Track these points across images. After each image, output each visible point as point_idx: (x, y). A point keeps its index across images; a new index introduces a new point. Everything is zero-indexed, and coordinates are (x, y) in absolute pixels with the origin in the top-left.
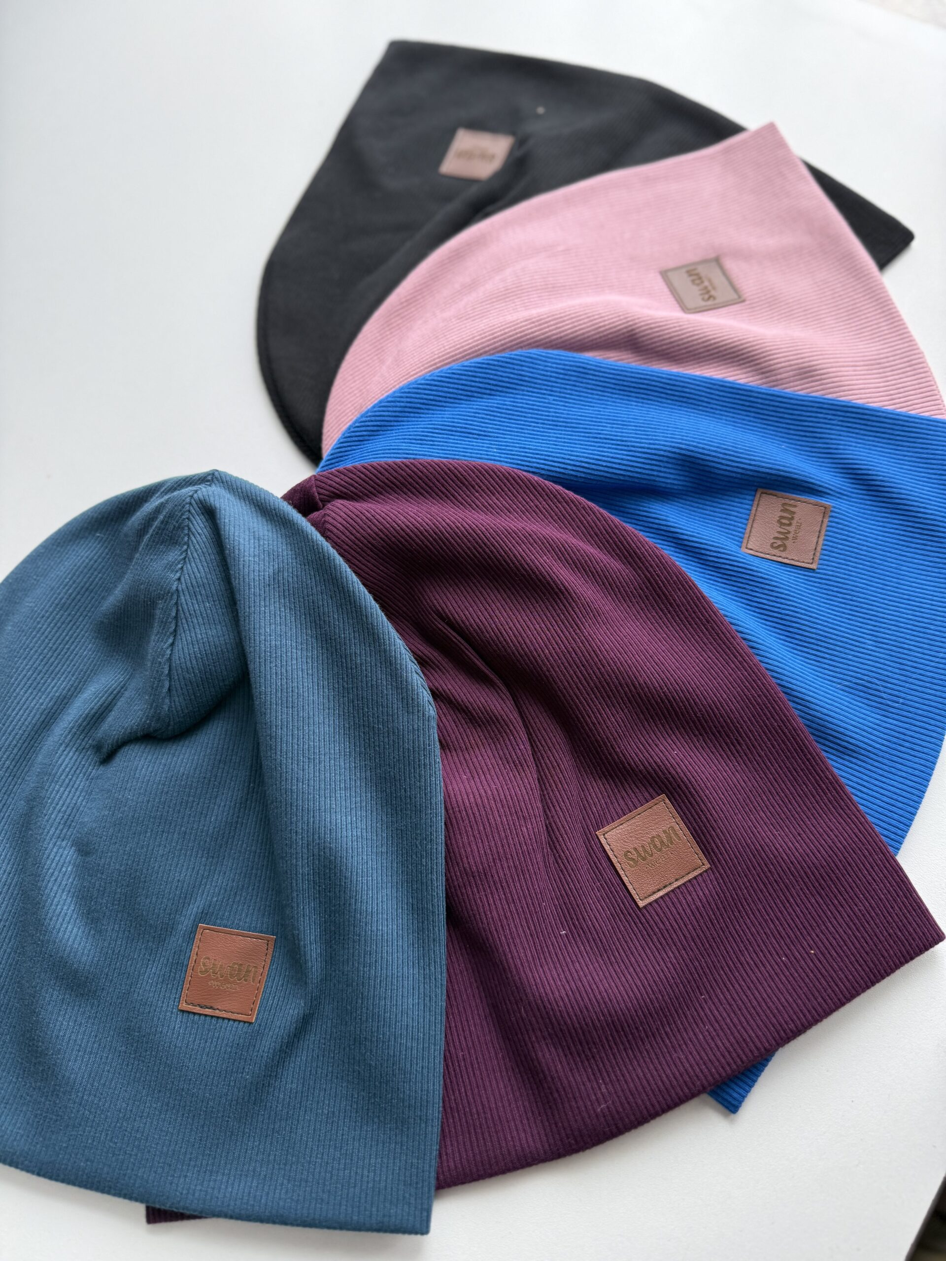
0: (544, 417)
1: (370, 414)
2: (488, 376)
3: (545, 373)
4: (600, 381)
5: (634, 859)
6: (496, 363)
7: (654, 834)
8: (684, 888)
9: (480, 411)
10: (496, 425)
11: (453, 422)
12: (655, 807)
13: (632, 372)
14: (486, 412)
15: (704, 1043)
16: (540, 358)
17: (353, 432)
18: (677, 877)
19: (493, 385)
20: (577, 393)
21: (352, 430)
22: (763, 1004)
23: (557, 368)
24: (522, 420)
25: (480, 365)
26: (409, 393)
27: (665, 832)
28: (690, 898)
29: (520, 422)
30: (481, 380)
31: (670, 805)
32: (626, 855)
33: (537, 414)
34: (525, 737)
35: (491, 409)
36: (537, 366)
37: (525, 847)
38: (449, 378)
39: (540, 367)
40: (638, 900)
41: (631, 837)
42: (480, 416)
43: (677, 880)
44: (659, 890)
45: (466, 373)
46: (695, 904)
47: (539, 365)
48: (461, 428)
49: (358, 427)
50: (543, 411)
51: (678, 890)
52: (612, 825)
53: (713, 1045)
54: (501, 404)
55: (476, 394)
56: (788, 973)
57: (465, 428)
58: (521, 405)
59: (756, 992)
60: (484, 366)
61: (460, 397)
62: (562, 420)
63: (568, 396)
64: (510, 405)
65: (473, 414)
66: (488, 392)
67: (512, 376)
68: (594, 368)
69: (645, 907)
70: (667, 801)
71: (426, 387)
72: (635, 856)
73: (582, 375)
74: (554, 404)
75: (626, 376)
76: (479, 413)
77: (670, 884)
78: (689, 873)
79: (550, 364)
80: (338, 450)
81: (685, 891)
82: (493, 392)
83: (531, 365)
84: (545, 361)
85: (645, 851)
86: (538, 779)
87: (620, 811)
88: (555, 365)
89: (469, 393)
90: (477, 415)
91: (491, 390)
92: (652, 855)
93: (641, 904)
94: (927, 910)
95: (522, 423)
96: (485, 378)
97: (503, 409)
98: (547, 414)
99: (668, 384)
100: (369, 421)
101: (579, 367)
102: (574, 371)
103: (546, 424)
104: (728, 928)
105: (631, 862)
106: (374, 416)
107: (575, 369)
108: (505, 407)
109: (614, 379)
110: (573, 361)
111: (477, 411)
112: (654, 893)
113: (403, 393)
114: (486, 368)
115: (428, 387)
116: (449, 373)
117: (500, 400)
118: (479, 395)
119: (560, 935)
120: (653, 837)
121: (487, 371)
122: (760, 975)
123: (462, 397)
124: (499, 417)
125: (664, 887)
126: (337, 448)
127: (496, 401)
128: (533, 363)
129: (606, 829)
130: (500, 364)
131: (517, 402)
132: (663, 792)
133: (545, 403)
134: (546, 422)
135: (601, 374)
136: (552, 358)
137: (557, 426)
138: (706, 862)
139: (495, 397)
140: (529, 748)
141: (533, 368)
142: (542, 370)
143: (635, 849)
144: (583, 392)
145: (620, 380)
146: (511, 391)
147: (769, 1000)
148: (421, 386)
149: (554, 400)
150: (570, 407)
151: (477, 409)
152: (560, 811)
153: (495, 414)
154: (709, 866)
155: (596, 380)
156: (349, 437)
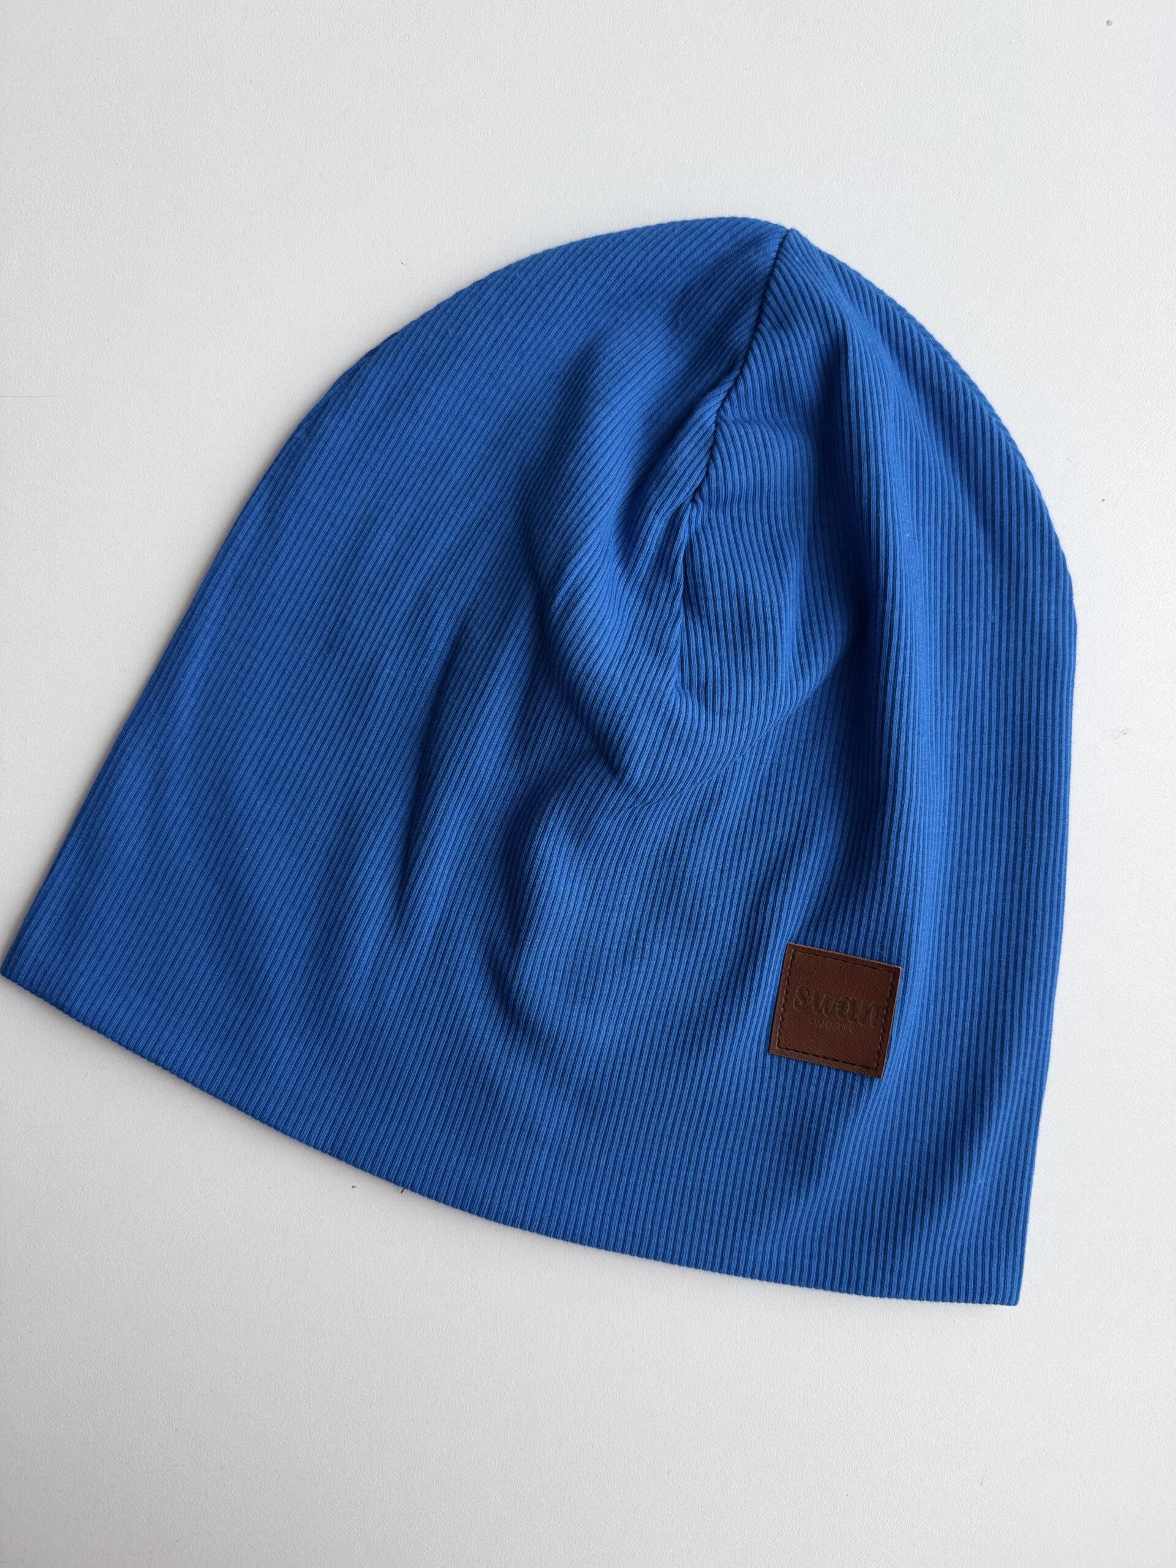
0: (960, 612)
1: (924, 339)
2: (1015, 513)
3: (1038, 602)
4: (1039, 693)
6: (1038, 521)
9: (954, 510)
10: (936, 537)
11: (930, 470)
13: (1060, 742)
14: (954, 519)
16: (1061, 591)
17: (895, 316)
19: (1002, 523)
20: (1011, 660)
21: (898, 314)
23: (1049, 620)
24: (949, 578)
25: (1029, 496)
26: (965, 394)
29: (945, 574)
30: (1006, 502)
33: (963, 601)
35: (961, 527)
36: (1046, 588)
38: (1000, 452)
39: (1046, 593)
42: (947, 511)
45: (1013, 477)
47: (1049, 591)
48: (924, 482)
49: (903, 322)
50: (971, 609)
54: (971, 542)
55: (981, 499)
57: (924, 490)
58: (975, 573)
60: (1030, 503)
61: (972, 475)
62: (959, 640)
63: (1004, 645)
64: (971, 557)
65: (947, 499)
66: (989, 517)
67: (1023, 551)
68: (1059, 679)
71: (979, 418)
73: (1043, 663)
74: (985, 625)
75: (1053, 732)
76: (950, 509)
79: (1053, 608)
80: (867, 293)
82: (989, 526)
83: (1046, 578)
84: (1057, 601)
88: (1053, 616)
89: (981, 489)
90: (947, 506)
91: (993, 521)
95: (945, 579)
96: (1010, 508)
97: (964, 545)
98: (967, 615)
99: (1051, 802)
100: (912, 339)
101: (1056, 656)
102: (1048, 649)
103: (948, 617)
106: (921, 345)
107: (1052, 649)
108: (968, 548)
109: (1046, 713)
110: (1064, 645)
111: (954, 506)
113: (963, 385)
114: (1026, 507)
115: (979, 422)
116: (1008, 451)
117: (978, 539)
118: (981, 505)
121: (1023, 510)
123: (972, 480)
124: (949, 541)
126: (870, 292)
127: (975, 532)
128: (1050, 580)
130: (1038, 528)
131: (979, 567)
133: (986, 610)
134: (952, 615)
135: (1050, 692)
136: (1064, 612)
137: (948, 633)
139: (982, 531)
141: (1042, 582)
142: (1042, 598)
144: (1015, 668)
145: (1045, 724)
146: (998, 554)
148: (978, 410)
149: (993, 624)
150: (984, 650)
151: (957, 504)
153: (953, 534)
155: (1039, 686)
156: (887, 310)
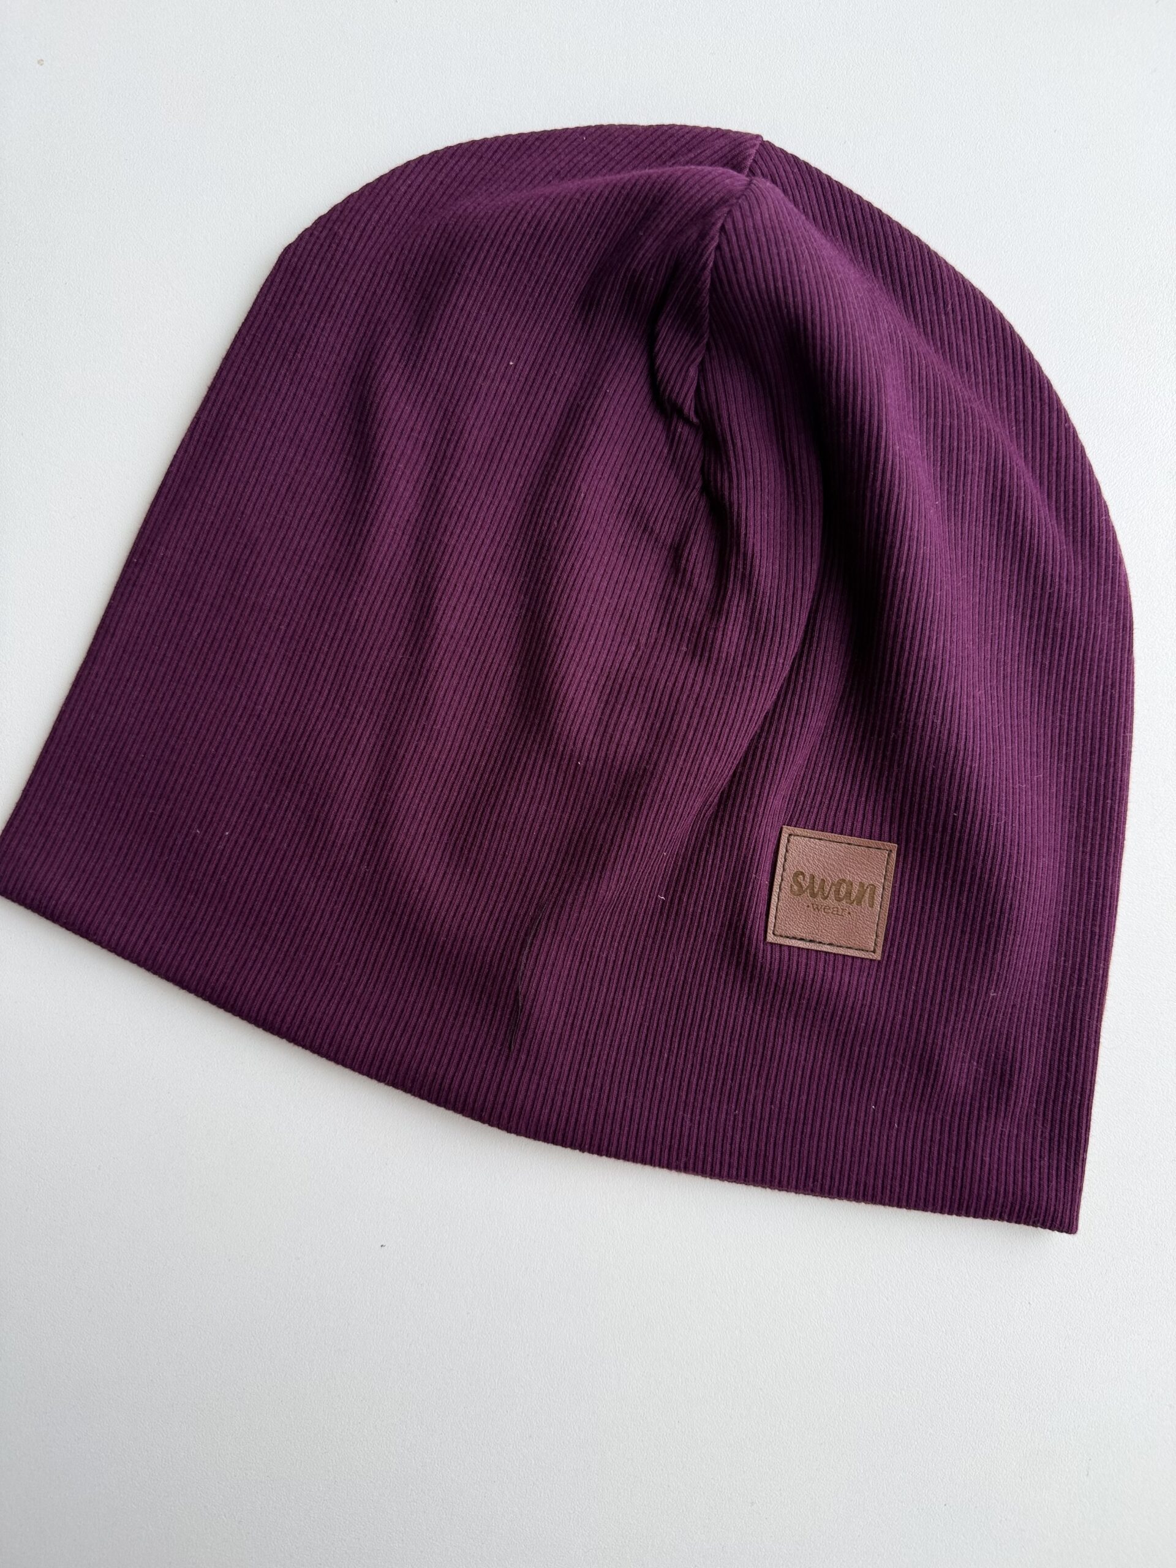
5: (801, 886)
7: (848, 878)
8: (832, 959)
12: (873, 851)
15: (722, 1125)
18: (834, 942)
22: (816, 1139)
27: (862, 885)
28: (830, 974)
31: (893, 863)
32: (797, 875)
34: (793, 649)
37: (692, 781)
40: (770, 932)
41: (819, 860)
43: (830, 944)
44: (801, 939)
46: (831, 984)
51: (823, 955)
52: (808, 832)
53: (729, 1134)
56: (869, 1131)
59: (819, 1120)
69: (771, 944)
70: (894, 855)
72: (805, 885)
77: (820, 943)
78: (850, 948)
81: (831, 963)
85: (822, 888)
86: (768, 713)
87: (830, 824)
92: (825, 898)
93: (770, 938)
94: (1081, 1190)
104: (845, 1036)
105: (795, 887)
112: (795, 938)
119: (657, 898)
120: (844, 881)
122: (838, 1108)
125: (811, 941)
129: (798, 831)
132: (898, 842)
138: (879, 951)
140: (788, 668)
143: (813, 877)
147: (824, 1139)
152: (764, 768)
154: (879, 958)
